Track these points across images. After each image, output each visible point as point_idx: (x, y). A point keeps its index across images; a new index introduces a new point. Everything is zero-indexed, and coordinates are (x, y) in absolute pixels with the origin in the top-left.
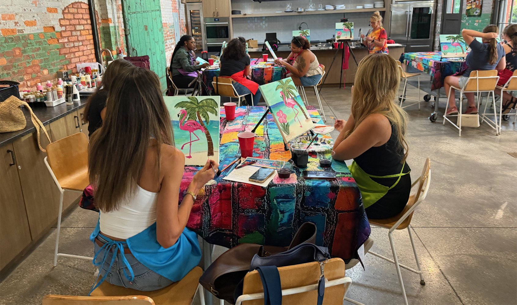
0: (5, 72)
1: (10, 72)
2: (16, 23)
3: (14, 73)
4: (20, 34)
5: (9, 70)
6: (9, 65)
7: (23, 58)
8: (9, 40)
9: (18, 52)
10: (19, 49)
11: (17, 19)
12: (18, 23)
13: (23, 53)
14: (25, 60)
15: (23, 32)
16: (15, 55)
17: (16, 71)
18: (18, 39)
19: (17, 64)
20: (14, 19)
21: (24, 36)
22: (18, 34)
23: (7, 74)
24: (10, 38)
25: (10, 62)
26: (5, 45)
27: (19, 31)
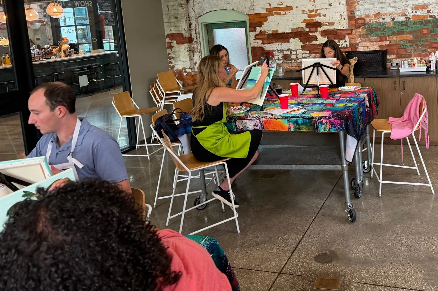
0: (409, 44)
1: (414, 44)
2: (428, 11)
3: (417, 46)
4: (431, 18)
5: (414, 43)
6: (413, 40)
7: (429, 36)
8: (418, 23)
9: (425, 31)
10: (428, 29)
11: (430, 7)
12: (431, 10)
13: (431, 32)
14: (433, 37)
15: (435, 17)
16: (421, 33)
17: (420, 44)
18: (429, 22)
19: (422, 40)
20: (428, 8)
21: (436, 20)
22: (428, 18)
23: (411, 46)
24: (419, 22)
25: (416, 37)
26: (413, 26)
27: (430, 16)
